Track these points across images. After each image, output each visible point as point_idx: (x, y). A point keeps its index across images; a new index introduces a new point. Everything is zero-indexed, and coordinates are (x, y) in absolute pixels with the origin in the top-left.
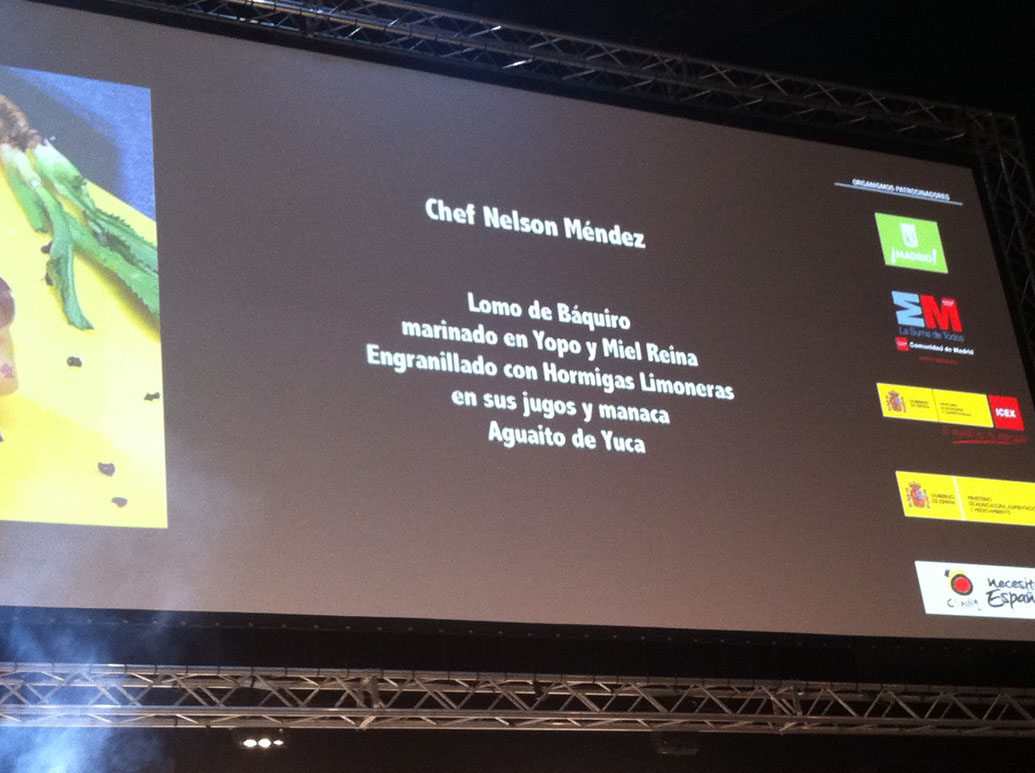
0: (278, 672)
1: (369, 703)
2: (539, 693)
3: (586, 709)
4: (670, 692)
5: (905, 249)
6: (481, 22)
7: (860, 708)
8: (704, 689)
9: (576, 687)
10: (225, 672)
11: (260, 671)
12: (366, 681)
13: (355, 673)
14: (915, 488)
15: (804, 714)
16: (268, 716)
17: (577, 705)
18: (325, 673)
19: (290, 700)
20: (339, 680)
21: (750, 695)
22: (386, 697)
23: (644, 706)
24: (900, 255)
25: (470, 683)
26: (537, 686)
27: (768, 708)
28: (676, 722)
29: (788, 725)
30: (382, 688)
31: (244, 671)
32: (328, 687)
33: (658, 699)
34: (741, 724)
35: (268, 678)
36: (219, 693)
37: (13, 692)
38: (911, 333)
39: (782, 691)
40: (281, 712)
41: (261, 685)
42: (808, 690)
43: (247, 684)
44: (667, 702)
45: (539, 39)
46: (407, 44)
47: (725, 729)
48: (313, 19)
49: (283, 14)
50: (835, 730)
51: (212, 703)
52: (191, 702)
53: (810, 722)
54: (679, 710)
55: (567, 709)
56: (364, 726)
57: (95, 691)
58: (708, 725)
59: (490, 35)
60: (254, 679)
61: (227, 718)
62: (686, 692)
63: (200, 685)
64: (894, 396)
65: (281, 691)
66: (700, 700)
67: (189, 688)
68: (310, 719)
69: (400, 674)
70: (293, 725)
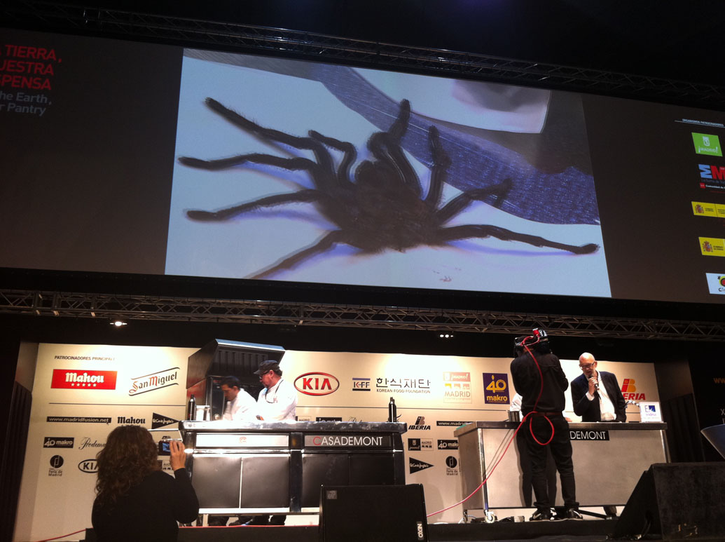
0: (451, 311)
1: (485, 323)
2: (550, 321)
3: (569, 328)
4: (603, 322)
5: (705, 147)
6: (529, 63)
7: (681, 330)
8: (617, 321)
9: (565, 320)
10: (433, 310)
11: (445, 310)
12: (484, 315)
13: (479, 312)
14: (707, 243)
15: (658, 332)
16: (448, 327)
17: (565, 326)
18: (468, 312)
19: (456, 321)
20: (474, 315)
21: (636, 324)
22: (491, 321)
23: (592, 328)
24: (703, 149)
25: (524, 317)
26: (549, 319)
27: (643, 329)
28: (605, 334)
29: (651, 336)
30: (490, 317)
31: (439, 310)
32: (470, 317)
33: (598, 325)
34: (632, 335)
35: (448, 313)
36: (431, 318)
37: (359, 315)
38: (706, 181)
39: (649, 323)
40: (453, 325)
41: (445, 315)
42: (659, 323)
43: (441, 315)
44: (602, 326)
45: (553, 68)
46: (500, 73)
47: (625, 337)
48: (464, 66)
49: (453, 65)
50: (671, 338)
51: (428, 321)
52: (420, 320)
53: (661, 335)
54: (607, 329)
55: (561, 327)
56: (483, 331)
57: (387, 316)
58: (618, 335)
59: (533, 68)
60: (443, 313)
61: (433, 327)
62: (609, 323)
63: (424, 315)
64: (699, 206)
65: (453, 318)
66: (615, 326)
67: (420, 316)
68: (463, 328)
69: (496, 313)
70: (457, 330)
